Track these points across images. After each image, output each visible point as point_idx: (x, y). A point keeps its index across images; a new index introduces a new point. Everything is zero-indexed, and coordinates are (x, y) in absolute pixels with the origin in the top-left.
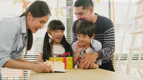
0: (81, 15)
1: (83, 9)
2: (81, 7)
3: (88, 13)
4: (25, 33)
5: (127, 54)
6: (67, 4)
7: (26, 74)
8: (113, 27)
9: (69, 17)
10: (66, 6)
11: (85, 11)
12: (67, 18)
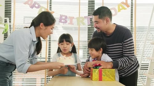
0: (97, 23)
1: (99, 18)
2: (97, 17)
3: (104, 22)
4: (36, 41)
5: (149, 64)
6: (88, 14)
7: (49, 79)
8: (132, 37)
9: (90, 26)
10: (87, 16)
11: (101, 20)
12: (88, 27)
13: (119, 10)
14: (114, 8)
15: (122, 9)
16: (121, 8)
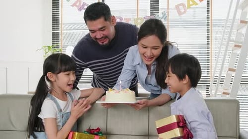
13: (189, 7)
14: (183, 4)
15: (192, 5)
16: (191, 3)
